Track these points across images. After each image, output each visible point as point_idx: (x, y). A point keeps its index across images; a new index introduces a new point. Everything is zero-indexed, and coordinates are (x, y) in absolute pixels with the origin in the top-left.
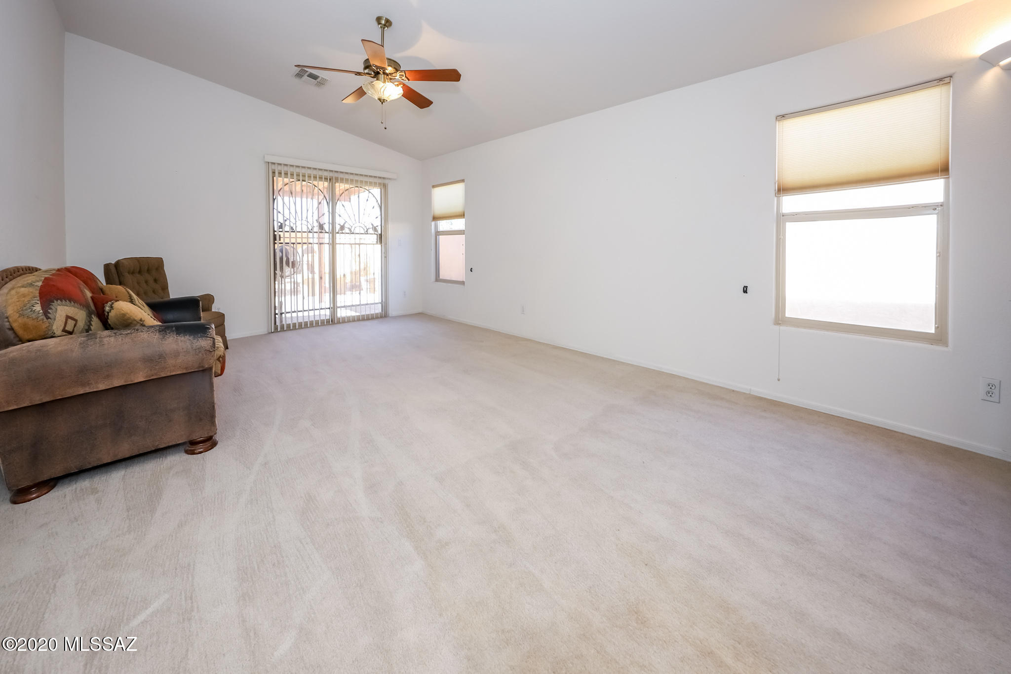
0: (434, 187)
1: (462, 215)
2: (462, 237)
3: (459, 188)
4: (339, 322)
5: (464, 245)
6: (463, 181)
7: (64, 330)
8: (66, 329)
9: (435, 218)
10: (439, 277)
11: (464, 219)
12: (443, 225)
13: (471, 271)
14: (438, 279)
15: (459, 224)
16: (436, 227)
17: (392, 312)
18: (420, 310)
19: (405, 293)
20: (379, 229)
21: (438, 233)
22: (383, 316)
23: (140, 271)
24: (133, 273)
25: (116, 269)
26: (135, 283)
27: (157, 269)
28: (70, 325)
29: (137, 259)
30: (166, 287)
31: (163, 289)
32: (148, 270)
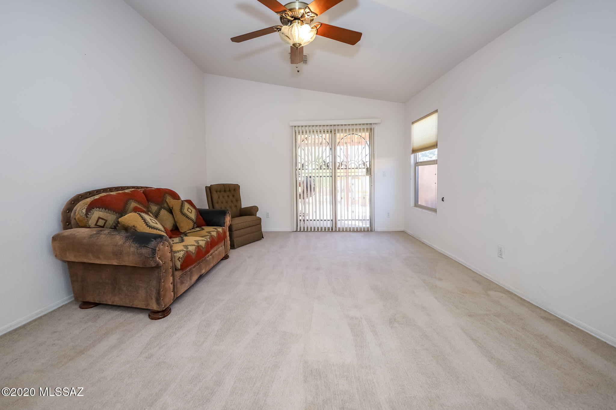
0: (413, 123)
1: (434, 146)
2: (434, 167)
3: (433, 120)
4: (339, 231)
5: (437, 175)
6: (436, 111)
7: (96, 225)
8: (98, 224)
9: (414, 151)
10: (418, 203)
11: (437, 149)
12: (422, 156)
13: (443, 200)
14: (416, 205)
15: (432, 155)
16: (415, 158)
17: (378, 227)
18: (402, 229)
19: (388, 213)
20: (368, 164)
21: (417, 164)
22: (370, 230)
23: (225, 191)
24: (220, 191)
25: (210, 190)
26: (221, 197)
27: (234, 190)
28: (101, 223)
29: (224, 185)
30: (238, 200)
31: (237, 201)
32: (230, 190)
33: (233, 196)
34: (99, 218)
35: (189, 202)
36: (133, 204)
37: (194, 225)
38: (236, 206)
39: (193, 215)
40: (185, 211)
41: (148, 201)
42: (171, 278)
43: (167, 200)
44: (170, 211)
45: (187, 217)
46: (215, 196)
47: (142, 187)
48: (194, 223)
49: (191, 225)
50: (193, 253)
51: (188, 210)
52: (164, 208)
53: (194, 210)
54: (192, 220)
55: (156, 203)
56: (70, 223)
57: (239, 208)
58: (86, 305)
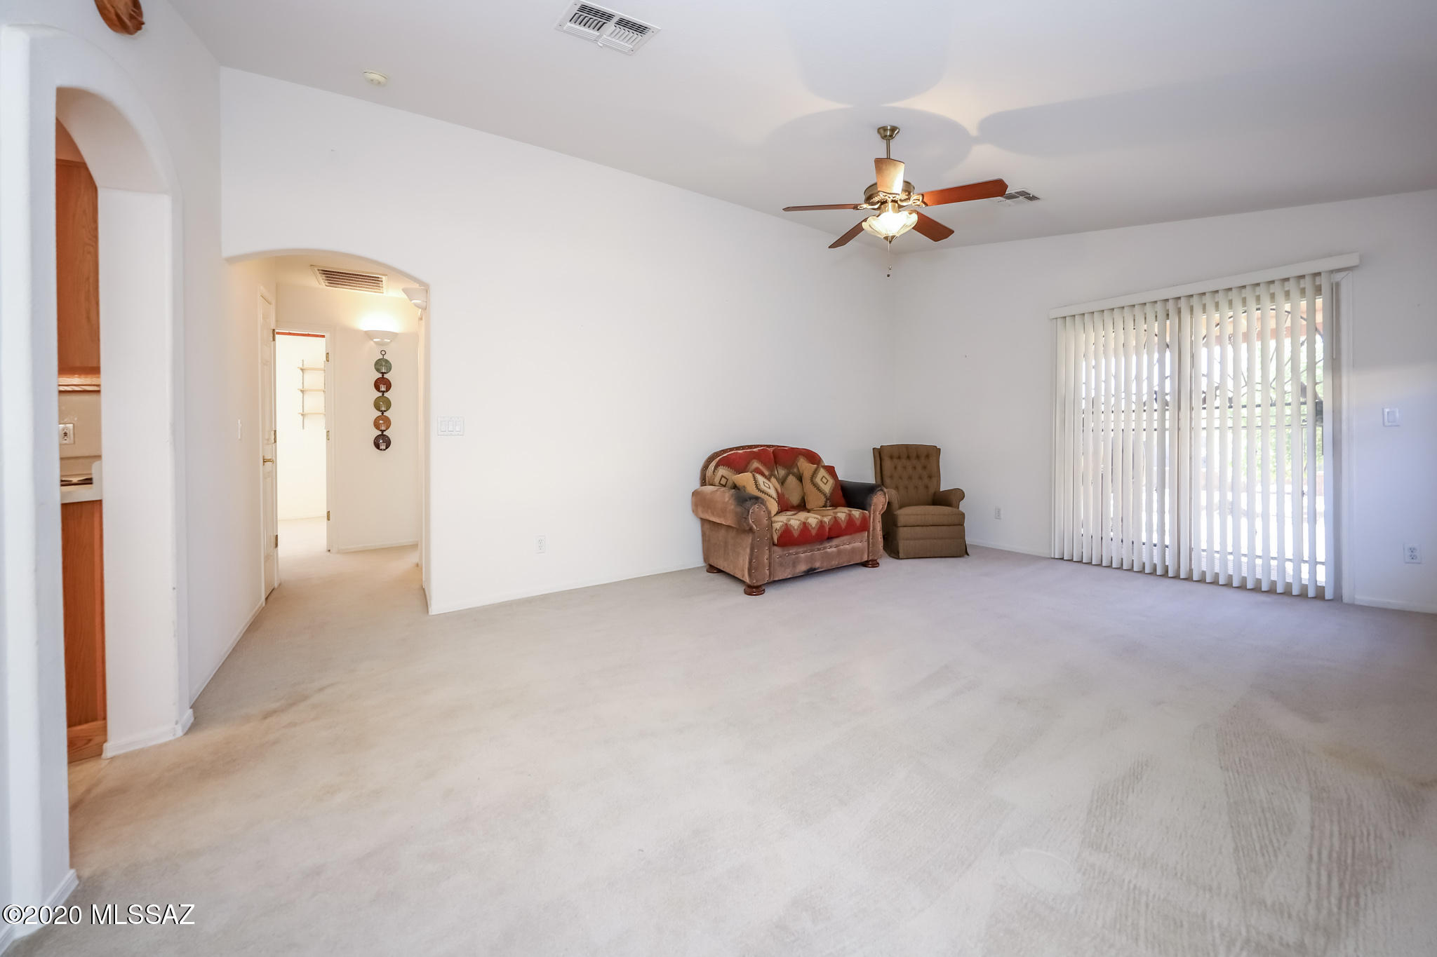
7: (719, 483)
23: (908, 457)
24: (899, 458)
25: (880, 455)
26: (899, 468)
27: (927, 456)
28: (723, 481)
29: (907, 446)
30: (935, 475)
31: (930, 477)
32: (918, 457)
33: (925, 468)
34: (722, 476)
35: (831, 470)
36: (756, 464)
37: (826, 502)
38: (927, 487)
39: (827, 488)
40: (818, 480)
41: (776, 463)
42: (767, 552)
43: (798, 464)
44: (800, 478)
45: (819, 489)
46: (888, 464)
47: (773, 446)
48: (827, 499)
49: (822, 500)
50: (794, 529)
51: (821, 480)
52: (794, 474)
53: (831, 481)
54: (825, 495)
55: (785, 467)
56: (705, 481)
57: (932, 491)
58: (712, 569)
